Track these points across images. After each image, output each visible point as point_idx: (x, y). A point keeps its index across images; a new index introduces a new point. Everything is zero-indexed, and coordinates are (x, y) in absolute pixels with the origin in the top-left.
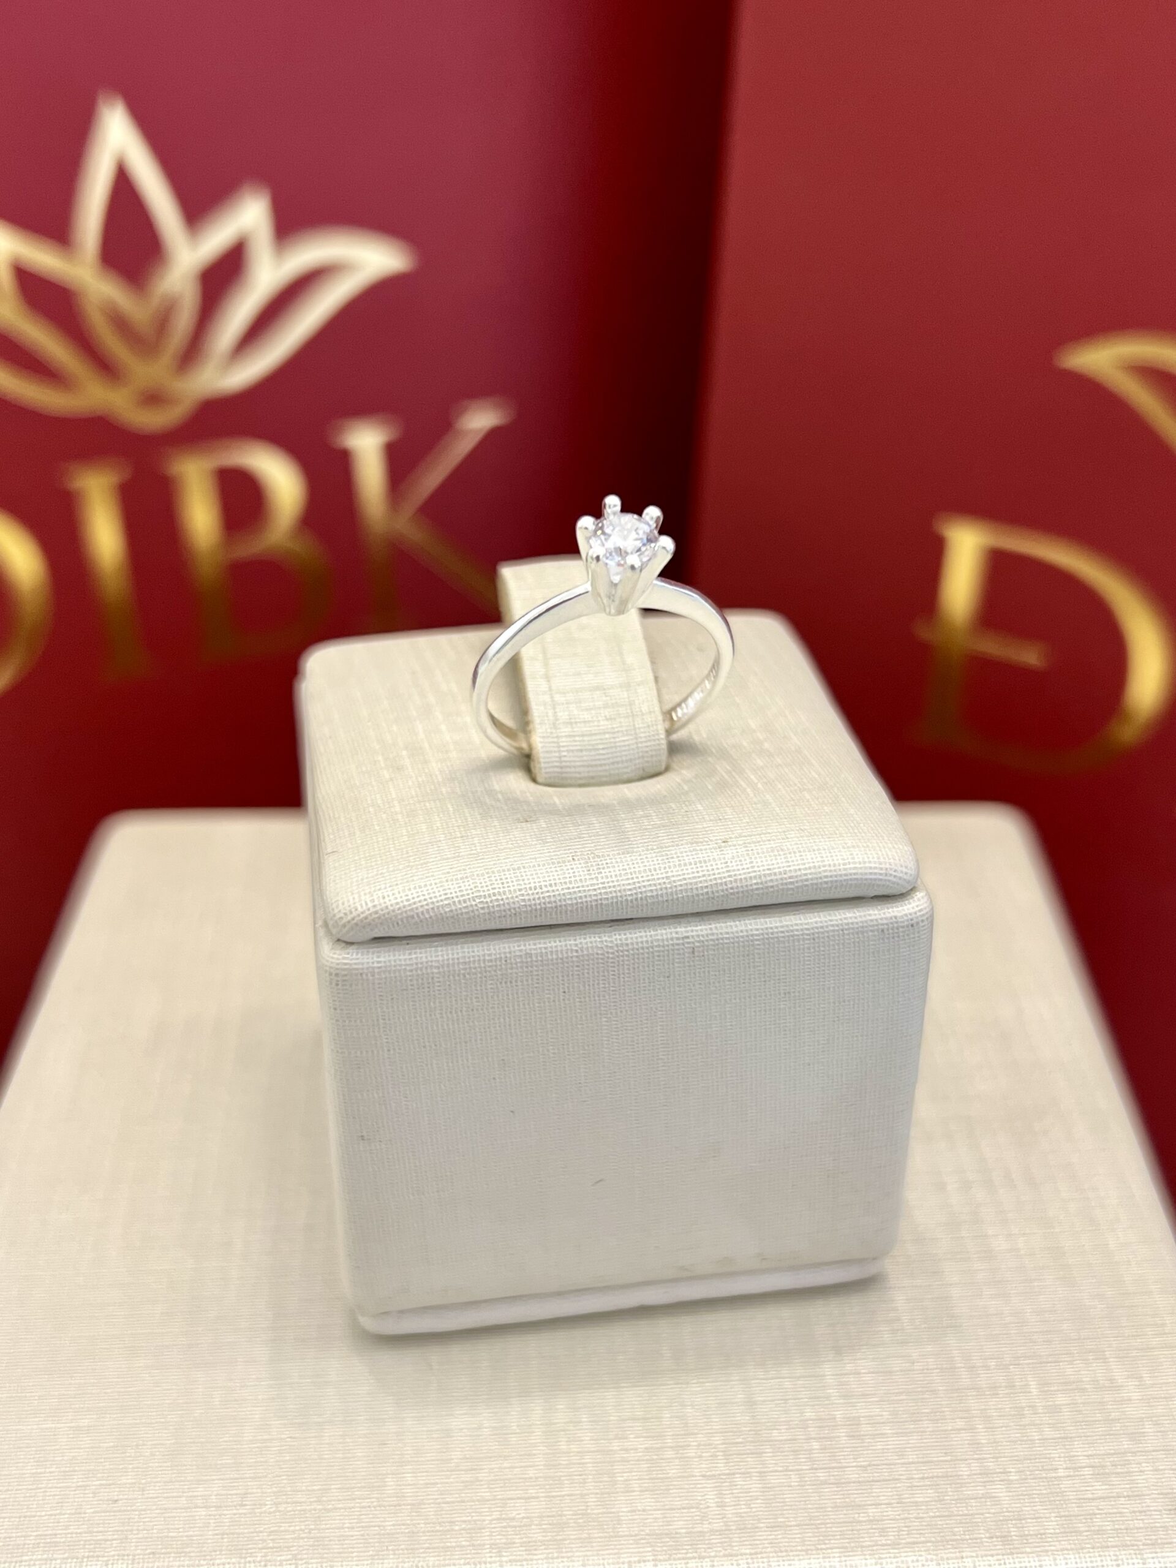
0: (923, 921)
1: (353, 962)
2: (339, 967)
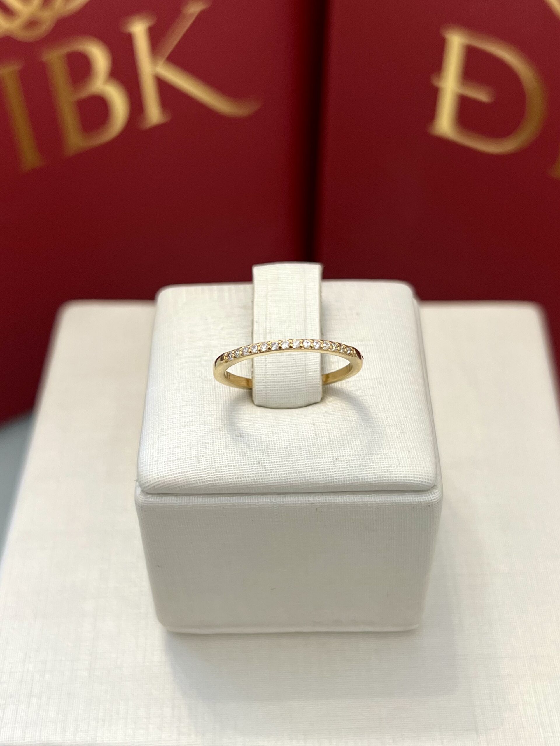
0: (435, 504)
1: (149, 502)
2: (143, 504)
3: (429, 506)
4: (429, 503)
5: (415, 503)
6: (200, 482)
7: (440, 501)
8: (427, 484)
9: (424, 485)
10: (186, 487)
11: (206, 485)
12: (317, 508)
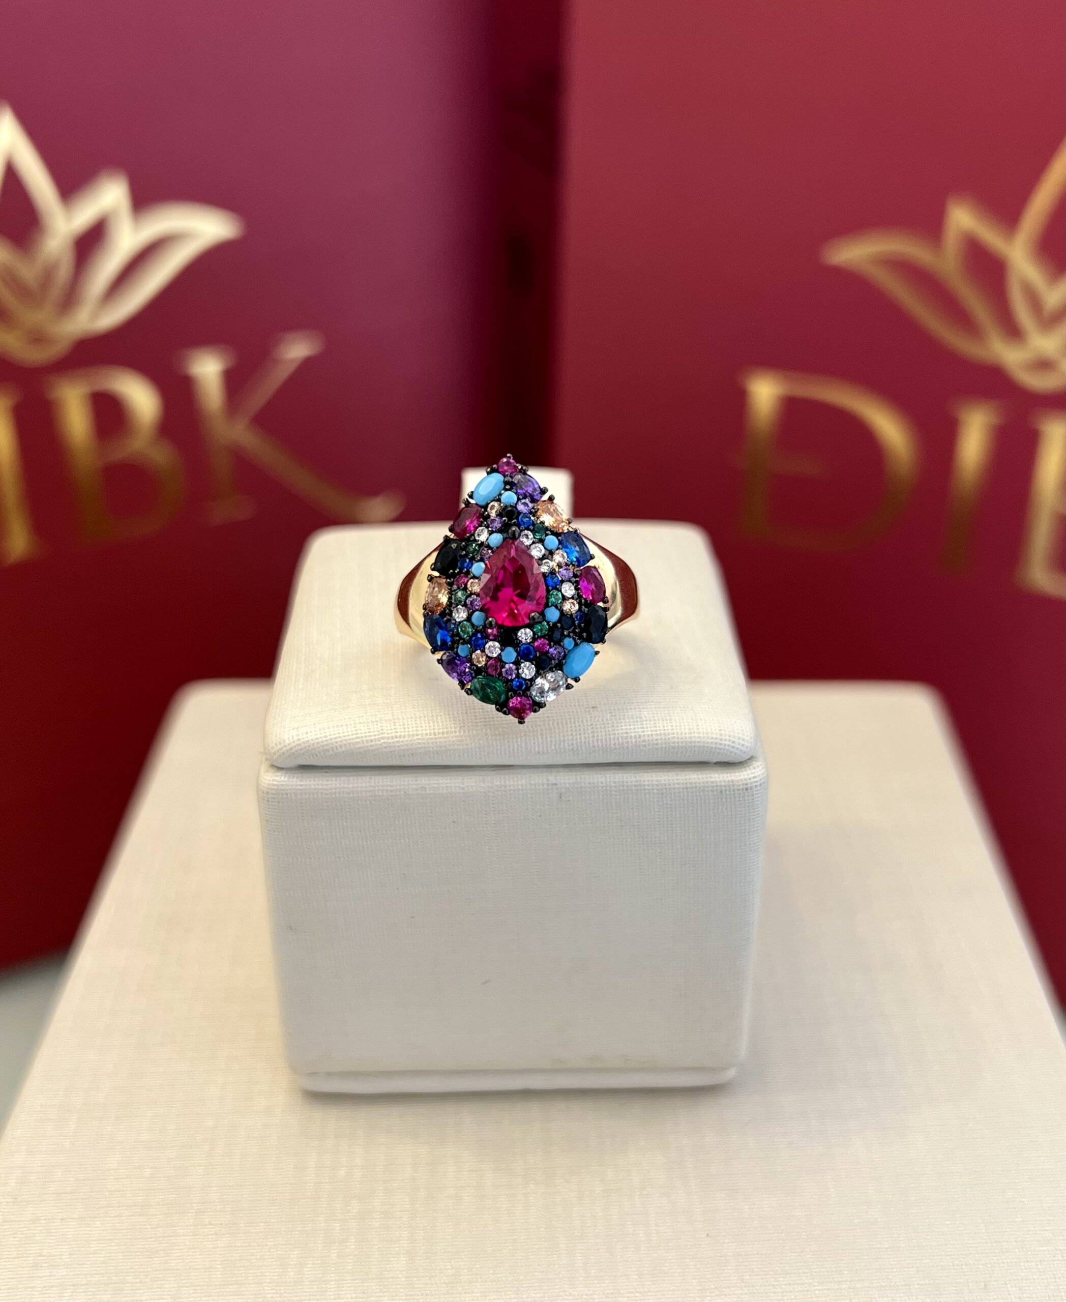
0: (756, 786)
1: (281, 783)
2: (269, 787)
3: (747, 789)
4: (746, 784)
5: (723, 784)
6: (367, 741)
7: (764, 784)
8: (742, 748)
9: (738, 749)
10: (344, 749)
11: (376, 745)
12: (561, 794)
